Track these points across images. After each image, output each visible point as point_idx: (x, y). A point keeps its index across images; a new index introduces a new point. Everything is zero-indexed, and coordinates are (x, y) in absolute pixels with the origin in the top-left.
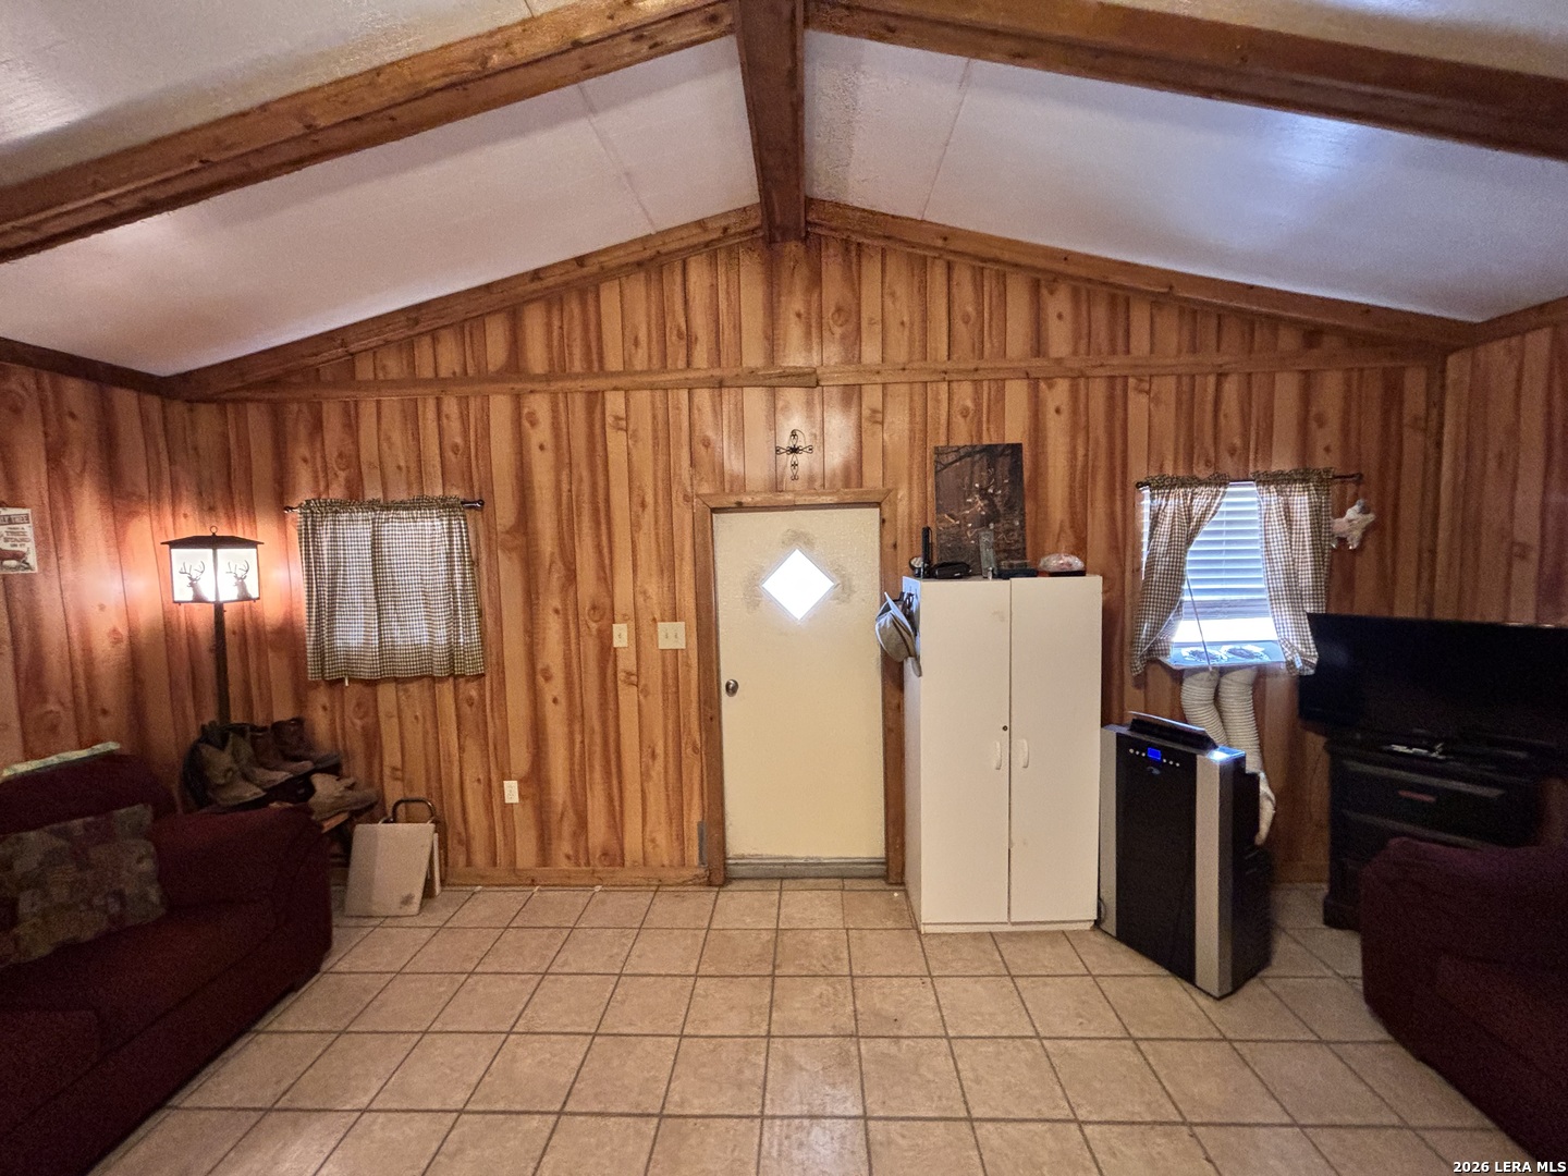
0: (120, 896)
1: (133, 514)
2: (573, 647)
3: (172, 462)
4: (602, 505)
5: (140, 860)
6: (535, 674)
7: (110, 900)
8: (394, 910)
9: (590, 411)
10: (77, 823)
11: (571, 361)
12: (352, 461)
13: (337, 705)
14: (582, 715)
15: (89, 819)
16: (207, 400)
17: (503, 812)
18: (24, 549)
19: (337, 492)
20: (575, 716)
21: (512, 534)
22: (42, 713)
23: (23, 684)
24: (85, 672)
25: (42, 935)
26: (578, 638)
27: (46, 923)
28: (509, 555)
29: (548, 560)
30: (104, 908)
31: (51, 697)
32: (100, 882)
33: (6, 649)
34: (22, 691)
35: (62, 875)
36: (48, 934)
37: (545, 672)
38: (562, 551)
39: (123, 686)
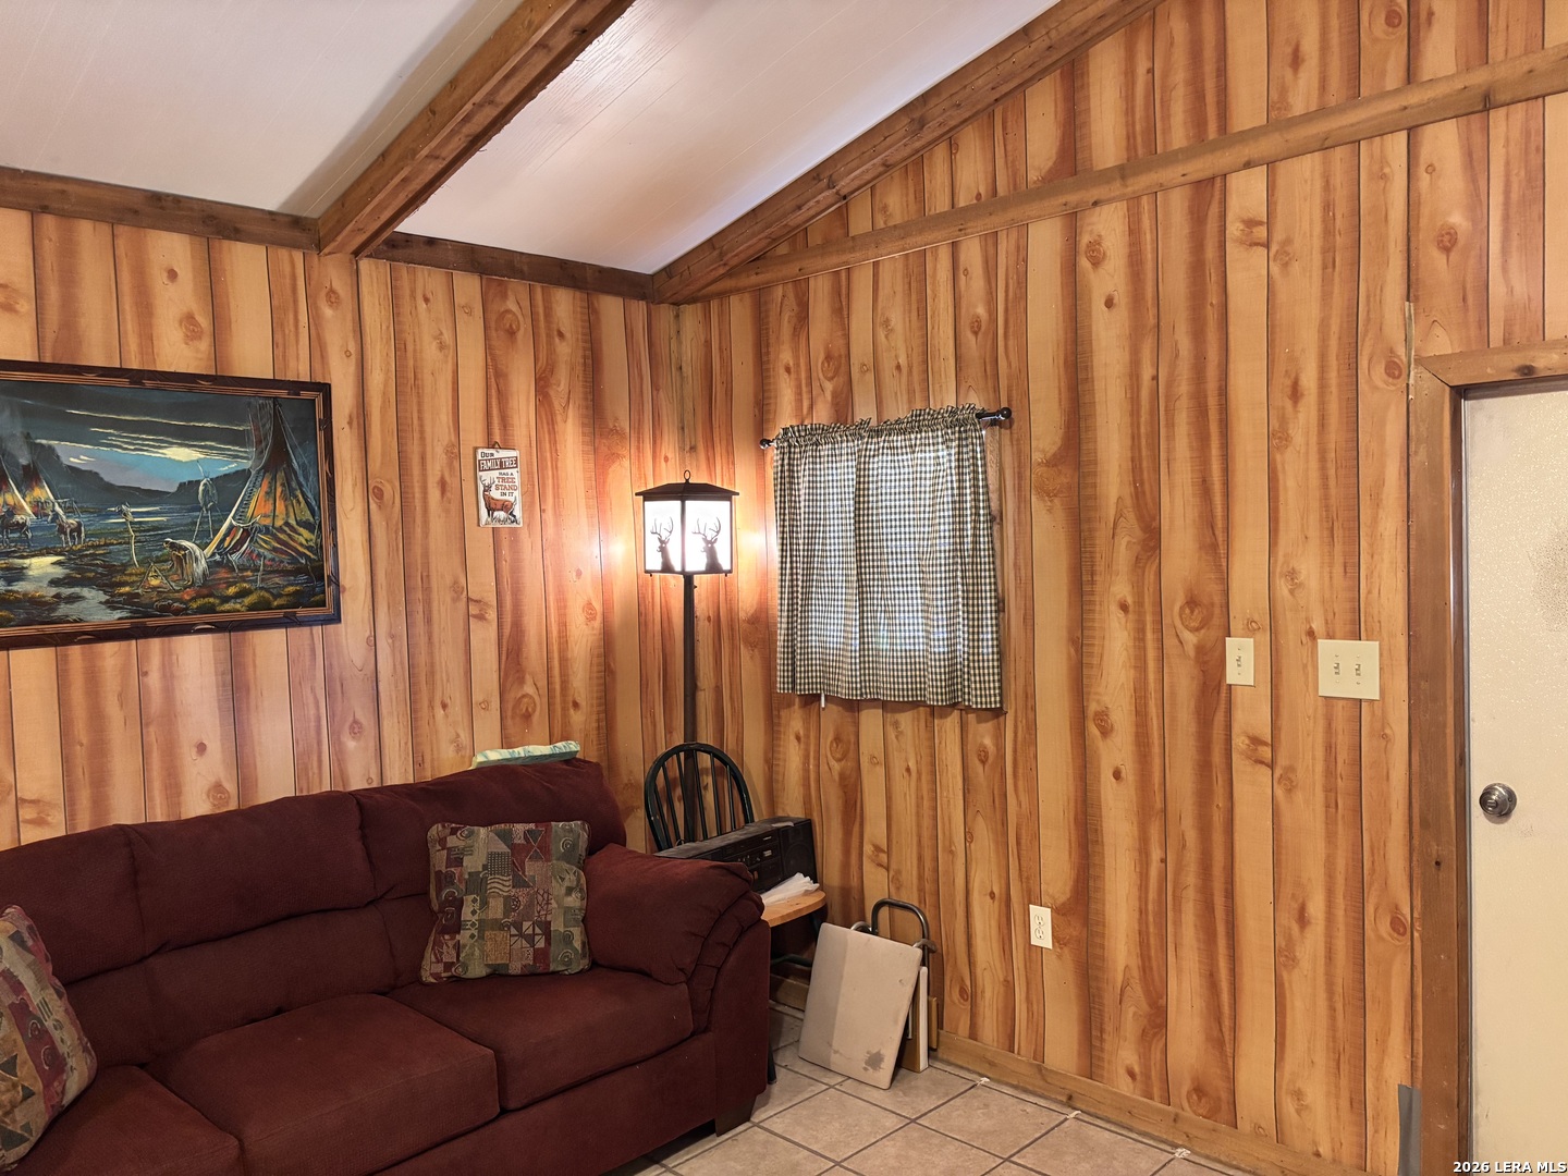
0: (546, 927)
1: (613, 457)
2: (1151, 677)
3: (655, 386)
4: (1212, 402)
5: (569, 891)
6: (1084, 721)
7: (538, 930)
8: (857, 1067)
9: (1197, 217)
10: (520, 828)
11: (1167, 130)
12: (839, 361)
13: (812, 735)
14: (1165, 810)
15: (532, 826)
16: (692, 300)
17: (1028, 961)
18: (512, 499)
19: (822, 415)
20: (1151, 809)
21: (1055, 465)
22: (520, 695)
23: (504, 658)
24: (560, 652)
25: (477, 952)
26: (1161, 658)
27: (481, 937)
28: (1049, 504)
29: (1112, 512)
30: (531, 939)
31: (528, 678)
32: (530, 905)
33: (492, 615)
34: (503, 666)
35: (500, 887)
36: (482, 951)
37: (1102, 718)
38: (1138, 495)
39: (595, 675)
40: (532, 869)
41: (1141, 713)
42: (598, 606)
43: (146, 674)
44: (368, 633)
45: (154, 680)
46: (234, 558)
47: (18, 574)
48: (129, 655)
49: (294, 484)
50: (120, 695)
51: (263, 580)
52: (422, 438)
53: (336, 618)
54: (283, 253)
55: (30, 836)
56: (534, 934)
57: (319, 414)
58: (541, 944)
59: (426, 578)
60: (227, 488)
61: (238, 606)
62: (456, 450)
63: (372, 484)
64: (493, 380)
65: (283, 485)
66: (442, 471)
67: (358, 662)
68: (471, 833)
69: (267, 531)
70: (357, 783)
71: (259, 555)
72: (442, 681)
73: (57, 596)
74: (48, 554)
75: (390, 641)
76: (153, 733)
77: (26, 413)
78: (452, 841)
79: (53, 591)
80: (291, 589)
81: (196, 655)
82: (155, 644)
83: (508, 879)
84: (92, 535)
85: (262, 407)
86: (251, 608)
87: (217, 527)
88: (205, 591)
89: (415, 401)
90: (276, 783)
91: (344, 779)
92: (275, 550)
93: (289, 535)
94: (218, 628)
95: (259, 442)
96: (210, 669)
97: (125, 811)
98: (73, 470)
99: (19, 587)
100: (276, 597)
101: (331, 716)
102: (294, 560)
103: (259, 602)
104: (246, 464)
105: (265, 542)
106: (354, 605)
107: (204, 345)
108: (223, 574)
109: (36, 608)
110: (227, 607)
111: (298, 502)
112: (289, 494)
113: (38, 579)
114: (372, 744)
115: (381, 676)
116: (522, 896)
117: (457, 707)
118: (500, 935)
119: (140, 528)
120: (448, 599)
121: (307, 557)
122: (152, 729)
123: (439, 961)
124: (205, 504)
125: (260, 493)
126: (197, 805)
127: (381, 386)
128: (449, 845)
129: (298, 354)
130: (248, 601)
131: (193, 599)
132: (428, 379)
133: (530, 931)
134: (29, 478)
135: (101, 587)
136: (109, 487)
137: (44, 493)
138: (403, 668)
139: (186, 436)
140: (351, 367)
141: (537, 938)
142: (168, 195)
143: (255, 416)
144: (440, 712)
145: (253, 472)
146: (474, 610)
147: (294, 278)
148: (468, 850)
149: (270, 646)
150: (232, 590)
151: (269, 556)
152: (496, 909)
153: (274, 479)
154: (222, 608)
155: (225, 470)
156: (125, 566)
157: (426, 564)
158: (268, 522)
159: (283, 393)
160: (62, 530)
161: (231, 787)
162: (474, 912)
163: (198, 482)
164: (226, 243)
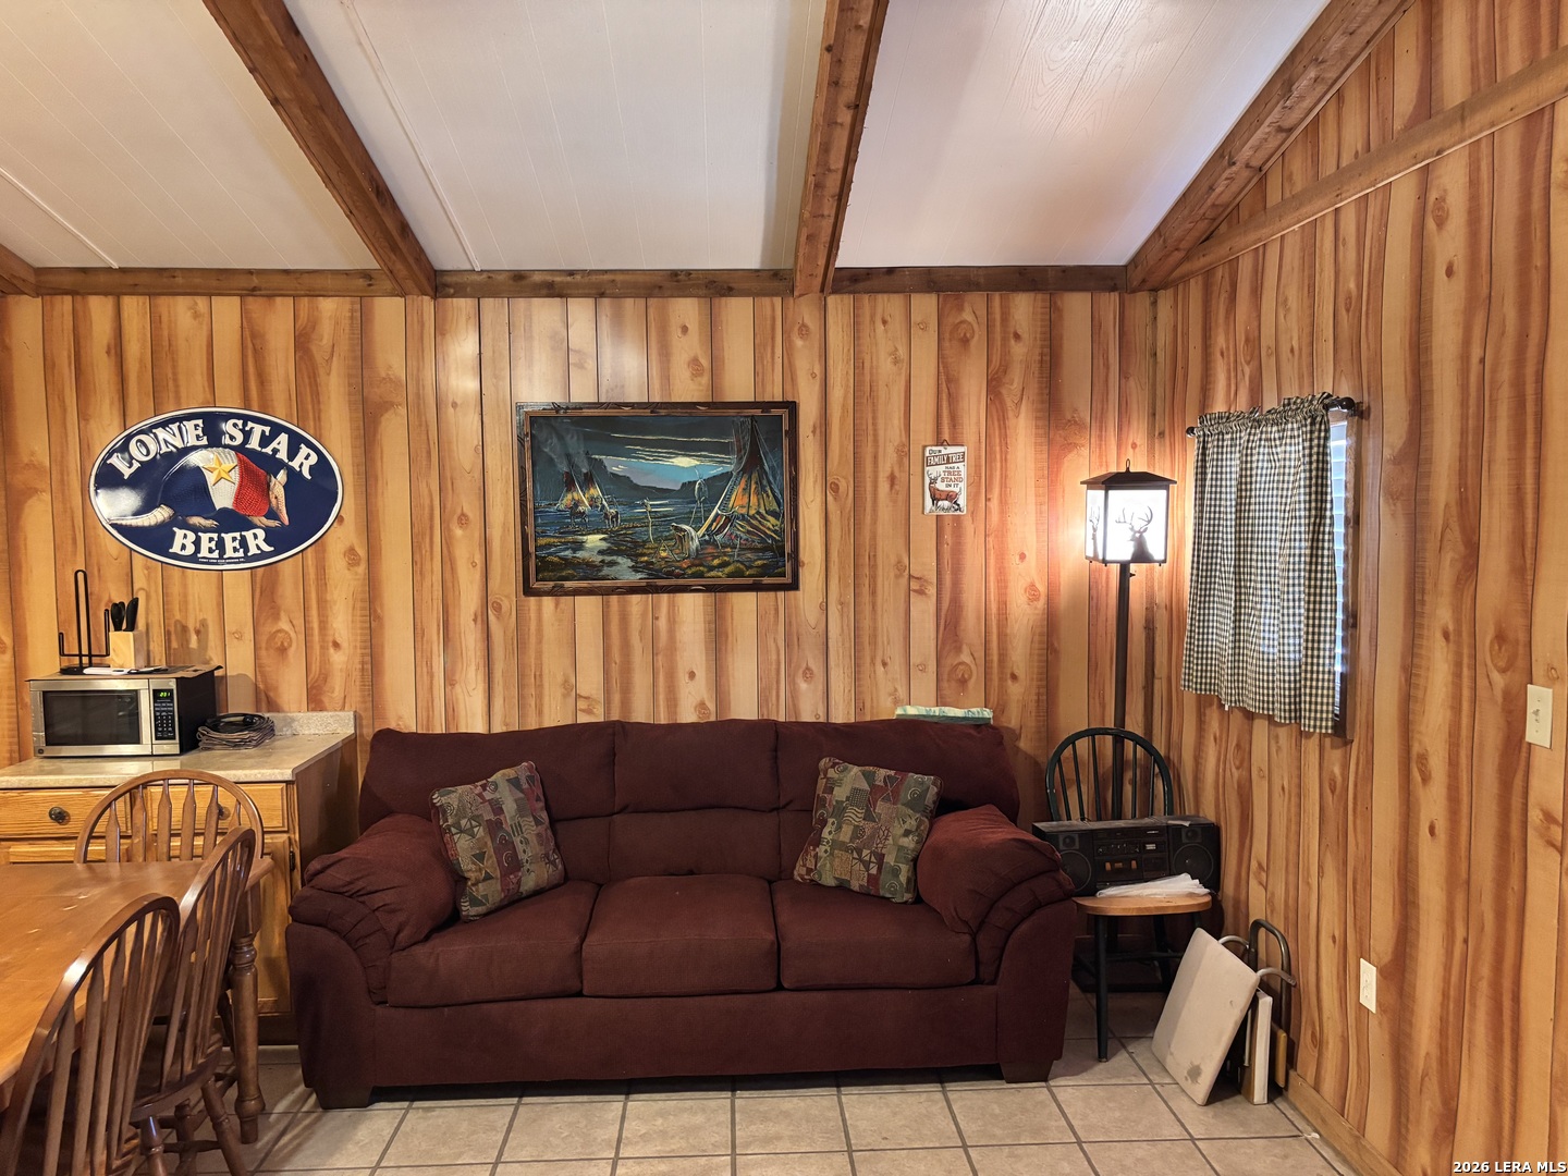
0: (881, 858)
1: (1069, 446)
2: (1465, 721)
3: (1124, 374)
4: (1530, 389)
5: (907, 833)
6: (1410, 763)
7: (873, 859)
10: (882, 773)
12: (1254, 342)
14: (1468, 882)
15: (892, 773)
17: (1358, 1020)
18: (957, 490)
19: (1242, 404)
21: (1399, 463)
22: (956, 663)
23: (942, 628)
24: (998, 628)
25: (828, 865)
26: (1474, 700)
27: (832, 854)
28: (1393, 508)
29: (1440, 522)
30: (867, 865)
31: (965, 649)
32: (872, 837)
33: (932, 591)
34: (940, 636)
35: (854, 817)
36: (832, 866)
37: (1423, 759)
38: (1462, 502)
39: (1036, 652)
40: (881, 808)
41: (1453, 763)
42: (1042, 588)
43: (657, 618)
44: (821, 600)
45: (662, 623)
46: (718, 538)
47: (579, 546)
48: (647, 601)
49: (765, 482)
50: (640, 632)
51: (739, 555)
52: (876, 441)
53: (794, 586)
54: (766, 301)
55: (583, 719)
56: (870, 862)
57: (785, 426)
58: (874, 871)
59: (873, 558)
60: (716, 485)
61: (720, 574)
62: (907, 449)
63: (830, 480)
64: (944, 385)
65: (756, 483)
66: (892, 468)
67: (813, 622)
68: (845, 769)
69: (743, 518)
70: (807, 717)
71: (737, 536)
72: (883, 642)
73: (602, 561)
74: (598, 533)
75: (840, 607)
76: (660, 659)
77: (587, 438)
78: (832, 773)
79: (600, 558)
80: (759, 562)
81: (692, 607)
82: (665, 597)
83: (861, 812)
84: (625, 521)
85: (743, 423)
86: (729, 575)
87: (707, 514)
88: (697, 562)
89: (870, 409)
90: (745, 708)
91: (797, 712)
92: (749, 532)
93: (760, 522)
94: (709, 589)
95: (739, 451)
96: (700, 618)
97: (640, 714)
98: (614, 475)
99: (580, 554)
100: (748, 568)
101: (789, 662)
102: (763, 541)
103: (736, 572)
104: (729, 468)
105: (742, 526)
106: (811, 576)
107: (705, 380)
108: (710, 549)
109: (590, 570)
110: (712, 574)
111: (768, 496)
112: (761, 489)
113: (591, 550)
114: (821, 687)
115: (830, 634)
116: (868, 827)
117: (897, 665)
118: (845, 856)
119: (655, 515)
120: (892, 575)
121: (773, 539)
122: (660, 658)
123: (804, 865)
124: (700, 498)
125: (739, 490)
126: (688, 716)
127: (841, 400)
128: (829, 776)
129: (773, 380)
130: (727, 570)
131: (689, 567)
132: (882, 393)
133: (867, 858)
134: (588, 481)
135: (629, 556)
136: (636, 487)
137: (596, 492)
138: (849, 629)
139: (687, 449)
140: (817, 386)
141: (872, 865)
142: (682, 271)
143: (737, 431)
144: (880, 669)
145: (734, 474)
146: (914, 585)
147: (774, 319)
148: (838, 783)
149: (744, 606)
150: (716, 562)
151: (745, 537)
152: (846, 834)
153: (750, 478)
154: (709, 575)
155: (714, 472)
156: (645, 542)
157: (874, 546)
158: (744, 511)
159: (758, 412)
160: (606, 516)
161: (711, 706)
162: (830, 833)
163: (695, 482)
164: (724, 299)
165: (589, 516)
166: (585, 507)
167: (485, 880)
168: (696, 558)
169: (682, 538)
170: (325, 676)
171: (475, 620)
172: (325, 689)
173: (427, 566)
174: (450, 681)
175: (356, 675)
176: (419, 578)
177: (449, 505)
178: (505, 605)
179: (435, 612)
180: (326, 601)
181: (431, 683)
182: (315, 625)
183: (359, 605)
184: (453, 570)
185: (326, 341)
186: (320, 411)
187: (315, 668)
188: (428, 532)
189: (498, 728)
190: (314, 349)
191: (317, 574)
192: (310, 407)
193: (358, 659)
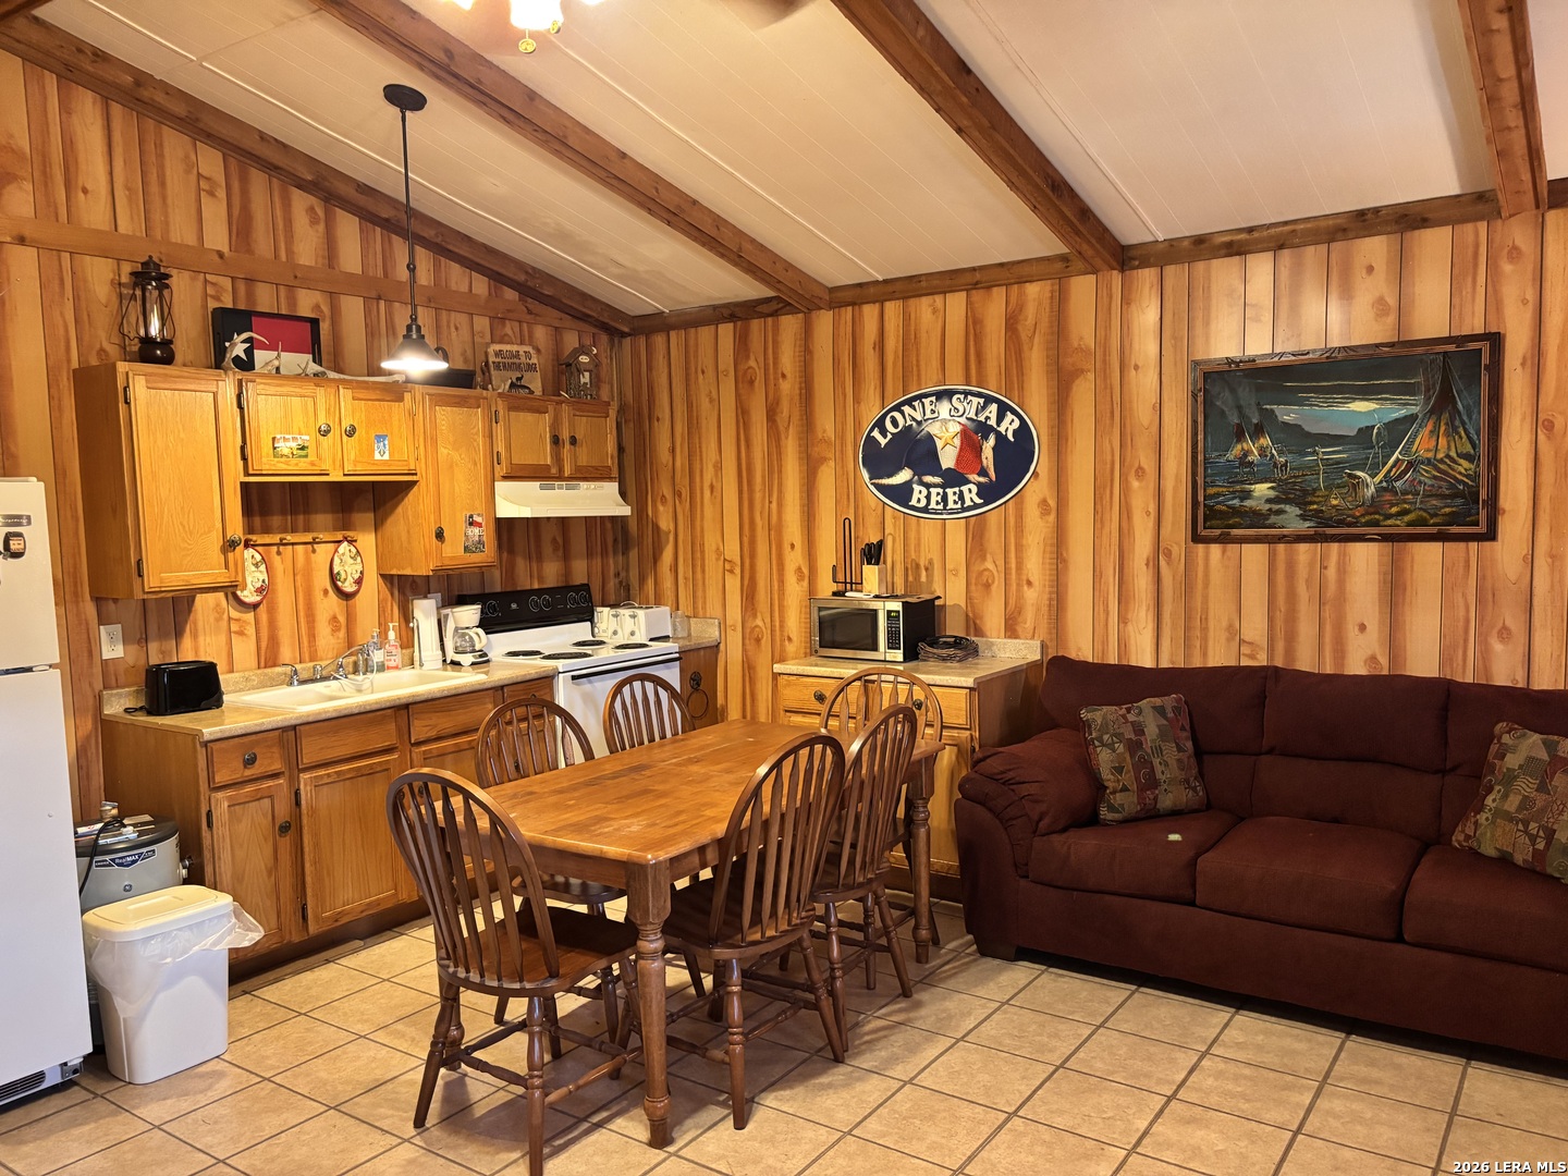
0: (1551, 833)
7: (1541, 833)
25: (1488, 834)
27: (1493, 823)
30: (1533, 839)
32: (1543, 810)
35: (1524, 786)
36: (1493, 836)
40: (1560, 780)
43: (1326, 568)
44: (1525, 552)
45: (1331, 573)
46: (1398, 484)
47: (1247, 495)
48: (1316, 550)
49: (1457, 423)
50: (1307, 581)
51: (1421, 502)
53: (1491, 535)
54: (1469, 227)
55: (1245, 662)
56: (1537, 836)
57: (1485, 360)
58: (1541, 846)
60: (1396, 431)
61: (1398, 522)
63: (1542, 417)
65: (1447, 424)
67: (1513, 577)
68: (1524, 735)
69: (1429, 462)
70: (1501, 679)
71: (1420, 482)
73: (1270, 510)
74: (1266, 482)
75: (1550, 560)
76: (1328, 611)
77: (1259, 388)
78: (1506, 739)
79: (1268, 506)
80: (1447, 510)
81: (1365, 558)
82: (1335, 546)
83: (1533, 783)
84: (1294, 469)
85: (1432, 361)
86: (1409, 524)
87: (1385, 460)
88: (1372, 510)
90: (1423, 662)
91: (1487, 670)
92: (1435, 477)
93: (1449, 465)
94: (1385, 538)
95: (1428, 390)
96: (1374, 568)
97: (1305, 662)
98: (1285, 424)
99: (1248, 503)
100: (1432, 516)
101: (1481, 619)
102: (1452, 486)
103: (1417, 520)
104: (1414, 410)
105: (1426, 471)
106: (1513, 526)
107: (1391, 319)
108: (1388, 497)
109: (1257, 519)
110: (1389, 522)
111: (1461, 437)
112: (1452, 431)
113: (1259, 498)
114: (1521, 649)
115: (1536, 591)
116: (1540, 800)
118: (1509, 826)
119: (1327, 463)
121: (1465, 483)
122: (1327, 607)
123: (1463, 831)
124: (1378, 443)
125: (1426, 431)
126: (1356, 666)
127: (1561, 326)
128: (1503, 741)
129: (1473, 313)
130: (1407, 518)
131: (1363, 515)
133: (1534, 832)
134: (1258, 431)
135: (1297, 505)
136: (1308, 434)
137: (1266, 441)
139: (1365, 393)
140: (1528, 315)
141: (1539, 840)
142: (1369, 209)
143: (1425, 370)
145: (1420, 416)
147: (1477, 246)
148: (1514, 749)
149: (1428, 558)
150: (1394, 510)
151: (1429, 482)
152: (1512, 804)
153: (1439, 419)
154: (1385, 523)
155: (1395, 415)
156: (1315, 490)
158: (1430, 455)
159: (1452, 348)
160: (1275, 465)
161: (1384, 661)
162: (1494, 800)
163: (1373, 427)
164: (1417, 233)
165: (1258, 465)
166: (1255, 457)
167: (1121, 791)
168: (1371, 505)
169: (1356, 485)
170: (1019, 610)
171: (1147, 565)
172: (1020, 619)
173: (1107, 516)
174: (1123, 619)
175: (1045, 609)
176: (1099, 526)
177: (1128, 460)
178: (1175, 551)
179: (1112, 557)
180: (1022, 546)
181: (1107, 619)
182: (1013, 566)
183: (1048, 549)
184: (1129, 518)
185: (1030, 321)
186: (1023, 381)
187: (1012, 602)
188: (1109, 484)
189: (1164, 664)
190: (1020, 328)
191: (1016, 522)
192: (1015, 379)
193: (1046, 596)
